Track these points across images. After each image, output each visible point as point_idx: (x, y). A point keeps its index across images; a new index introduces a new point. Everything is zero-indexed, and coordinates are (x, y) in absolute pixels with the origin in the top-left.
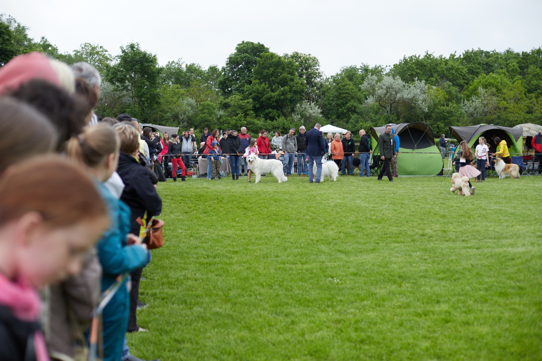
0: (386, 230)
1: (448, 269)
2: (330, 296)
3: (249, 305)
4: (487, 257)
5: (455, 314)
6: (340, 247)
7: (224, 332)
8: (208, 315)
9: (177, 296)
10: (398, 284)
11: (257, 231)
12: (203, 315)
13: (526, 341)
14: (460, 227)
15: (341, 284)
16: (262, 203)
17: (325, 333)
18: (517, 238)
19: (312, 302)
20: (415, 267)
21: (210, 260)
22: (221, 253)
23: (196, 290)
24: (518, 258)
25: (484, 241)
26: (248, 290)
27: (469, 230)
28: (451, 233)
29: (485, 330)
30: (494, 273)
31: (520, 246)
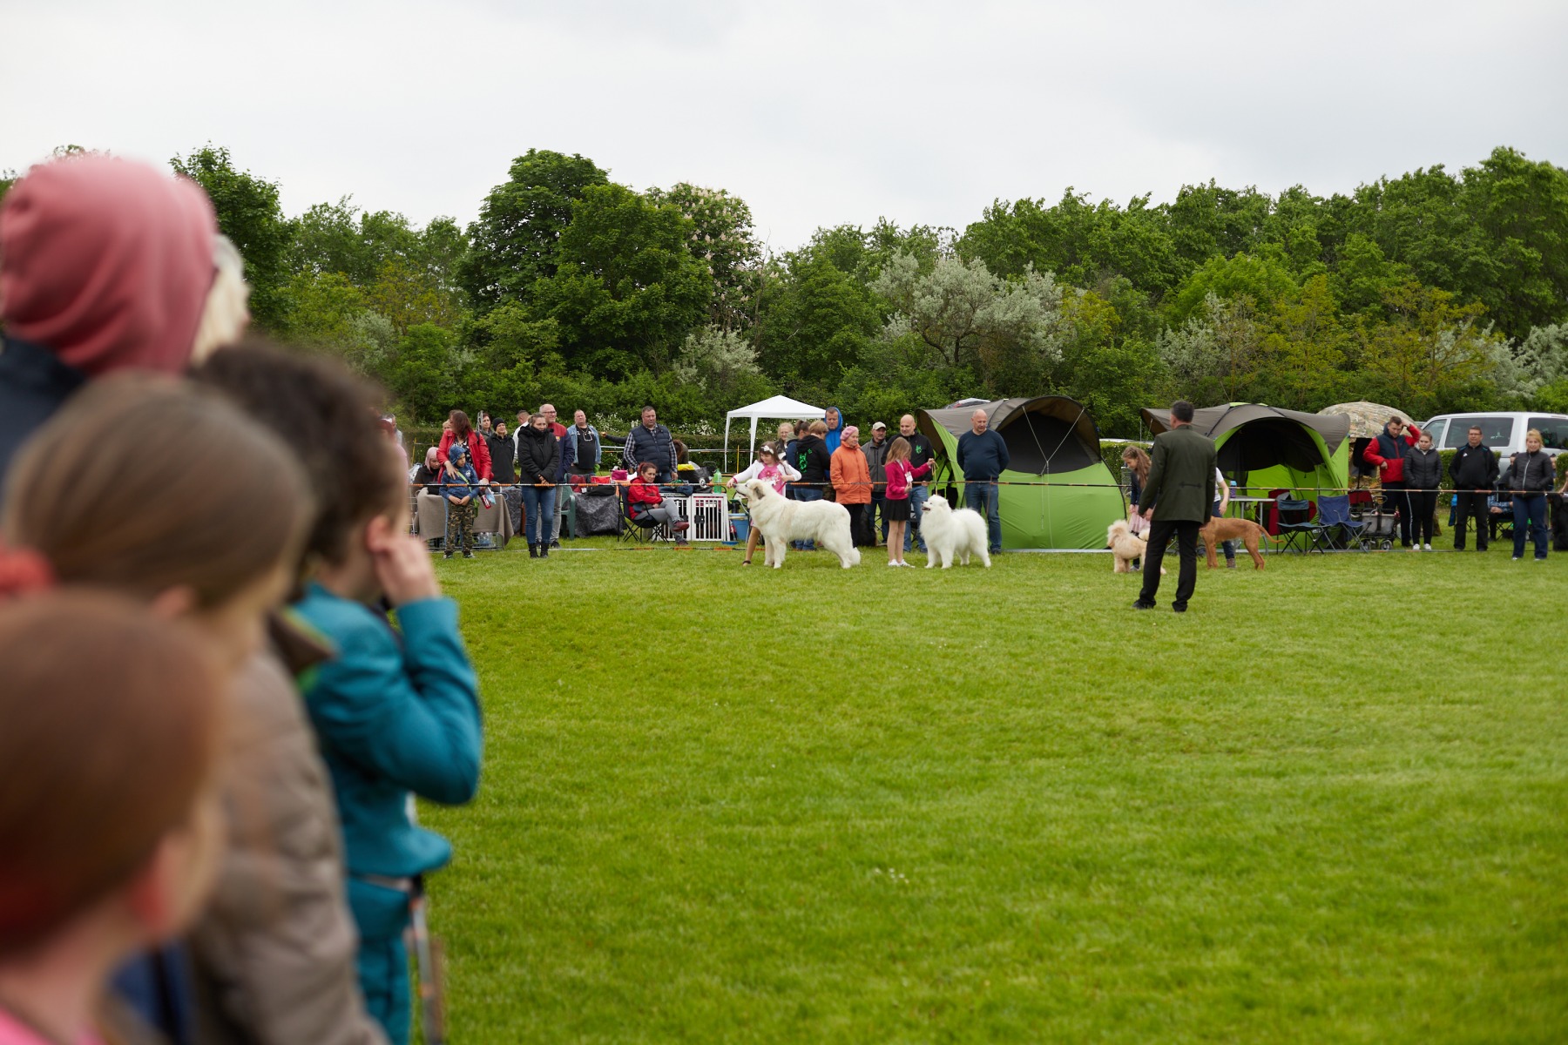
0: (1001, 717)
1: (1212, 840)
2: (889, 927)
3: (662, 957)
4: (1314, 804)
5: (1265, 981)
6: (879, 769)
8: (547, 989)
10: (1076, 886)
11: (627, 719)
12: (534, 989)
14: (1211, 708)
15: (914, 886)
16: (622, 633)
18: (1383, 743)
19: (840, 948)
20: (1116, 832)
21: (512, 811)
22: (540, 789)
23: (493, 911)
24: (1401, 806)
25: (1289, 751)
26: (646, 907)
27: (1239, 719)
28: (1192, 726)
29: (1364, 1028)
30: (1346, 853)
31: (1397, 767)
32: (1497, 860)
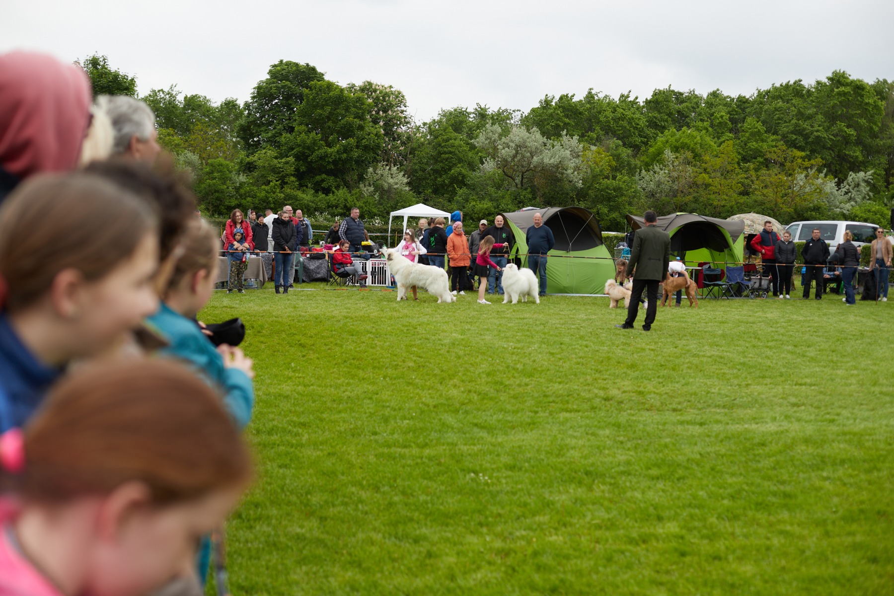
0: (544, 389)
1: (663, 460)
2: (479, 507)
3: (349, 522)
4: (722, 441)
5: (693, 541)
6: (474, 417)
7: (318, 571)
8: (283, 539)
10: (586, 485)
11: (331, 386)
12: (276, 539)
13: (820, 588)
14: (664, 386)
15: (493, 484)
16: (329, 337)
17: (489, 575)
18: (761, 407)
19: (450, 518)
20: (609, 455)
21: (264, 437)
22: (280, 426)
24: (771, 443)
25: (708, 410)
26: (340, 493)
27: (679, 392)
28: (652, 395)
29: (748, 569)
30: (739, 469)
31: (769, 421)
32: (825, 474)
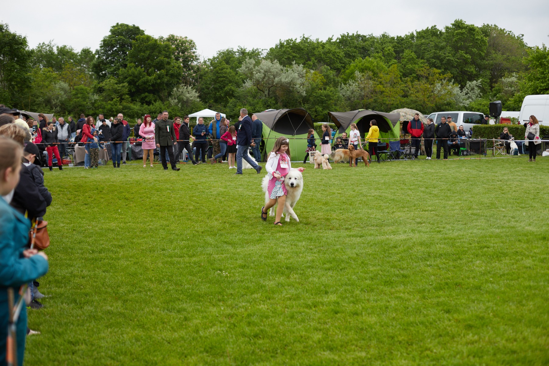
1: (334, 259)
2: (220, 290)
3: (140, 302)
4: (371, 246)
5: (343, 305)
6: (226, 238)
7: (118, 331)
8: (100, 314)
9: (66, 295)
10: (286, 276)
11: (141, 223)
12: (95, 314)
14: (343, 215)
15: (230, 276)
16: (143, 193)
17: (219, 329)
18: (399, 225)
19: (202, 297)
20: (302, 257)
21: (96, 255)
22: (107, 247)
23: (85, 288)
24: (400, 246)
25: (367, 228)
26: (138, 286)
27: (351, 218)
28: (335, 221)
29: (373, 319)
30: (379, 262)
31: (402, 233)
32: (428, 263)
